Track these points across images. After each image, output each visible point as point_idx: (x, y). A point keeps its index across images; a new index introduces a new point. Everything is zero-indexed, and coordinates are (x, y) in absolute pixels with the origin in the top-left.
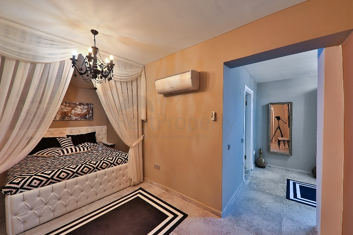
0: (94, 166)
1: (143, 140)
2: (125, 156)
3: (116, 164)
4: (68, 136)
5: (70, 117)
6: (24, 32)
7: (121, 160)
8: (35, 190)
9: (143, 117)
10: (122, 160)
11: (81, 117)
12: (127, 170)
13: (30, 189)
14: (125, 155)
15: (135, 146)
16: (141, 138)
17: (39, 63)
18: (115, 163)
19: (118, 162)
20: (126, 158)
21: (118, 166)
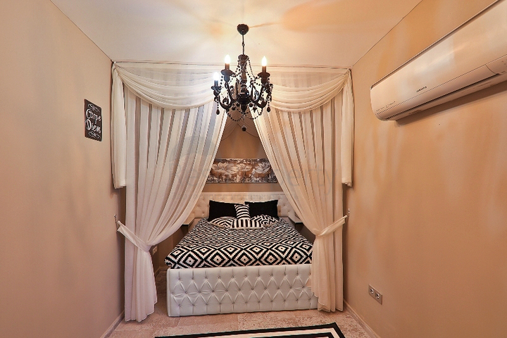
0: (256, 255)
1: (345, 227)
2: (308, 250)
3: (290, 260)
4: (246, 203)
5: (250, 178)
6: (179, 72)
7: (299, 257)
8: (190, 270)
9: (345, 178)
10: (302, 257)
11: (262, 178)
12: (310, 277)
13: (186, 268)
14: (307, 248)
15: (327, 235)
16: (341, 221)
17: (192, 107)
18: (288, 259)
19: (294, 258)
20: (309, 254)
21: (293, 266)
